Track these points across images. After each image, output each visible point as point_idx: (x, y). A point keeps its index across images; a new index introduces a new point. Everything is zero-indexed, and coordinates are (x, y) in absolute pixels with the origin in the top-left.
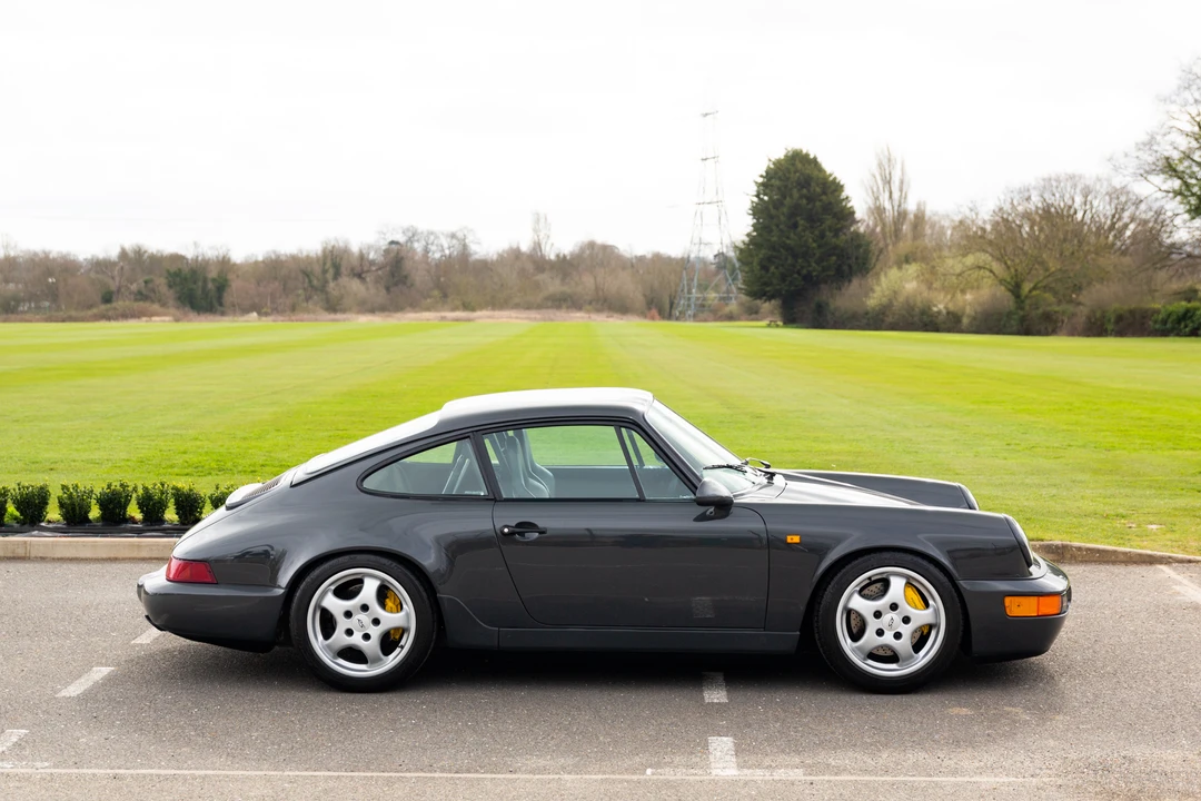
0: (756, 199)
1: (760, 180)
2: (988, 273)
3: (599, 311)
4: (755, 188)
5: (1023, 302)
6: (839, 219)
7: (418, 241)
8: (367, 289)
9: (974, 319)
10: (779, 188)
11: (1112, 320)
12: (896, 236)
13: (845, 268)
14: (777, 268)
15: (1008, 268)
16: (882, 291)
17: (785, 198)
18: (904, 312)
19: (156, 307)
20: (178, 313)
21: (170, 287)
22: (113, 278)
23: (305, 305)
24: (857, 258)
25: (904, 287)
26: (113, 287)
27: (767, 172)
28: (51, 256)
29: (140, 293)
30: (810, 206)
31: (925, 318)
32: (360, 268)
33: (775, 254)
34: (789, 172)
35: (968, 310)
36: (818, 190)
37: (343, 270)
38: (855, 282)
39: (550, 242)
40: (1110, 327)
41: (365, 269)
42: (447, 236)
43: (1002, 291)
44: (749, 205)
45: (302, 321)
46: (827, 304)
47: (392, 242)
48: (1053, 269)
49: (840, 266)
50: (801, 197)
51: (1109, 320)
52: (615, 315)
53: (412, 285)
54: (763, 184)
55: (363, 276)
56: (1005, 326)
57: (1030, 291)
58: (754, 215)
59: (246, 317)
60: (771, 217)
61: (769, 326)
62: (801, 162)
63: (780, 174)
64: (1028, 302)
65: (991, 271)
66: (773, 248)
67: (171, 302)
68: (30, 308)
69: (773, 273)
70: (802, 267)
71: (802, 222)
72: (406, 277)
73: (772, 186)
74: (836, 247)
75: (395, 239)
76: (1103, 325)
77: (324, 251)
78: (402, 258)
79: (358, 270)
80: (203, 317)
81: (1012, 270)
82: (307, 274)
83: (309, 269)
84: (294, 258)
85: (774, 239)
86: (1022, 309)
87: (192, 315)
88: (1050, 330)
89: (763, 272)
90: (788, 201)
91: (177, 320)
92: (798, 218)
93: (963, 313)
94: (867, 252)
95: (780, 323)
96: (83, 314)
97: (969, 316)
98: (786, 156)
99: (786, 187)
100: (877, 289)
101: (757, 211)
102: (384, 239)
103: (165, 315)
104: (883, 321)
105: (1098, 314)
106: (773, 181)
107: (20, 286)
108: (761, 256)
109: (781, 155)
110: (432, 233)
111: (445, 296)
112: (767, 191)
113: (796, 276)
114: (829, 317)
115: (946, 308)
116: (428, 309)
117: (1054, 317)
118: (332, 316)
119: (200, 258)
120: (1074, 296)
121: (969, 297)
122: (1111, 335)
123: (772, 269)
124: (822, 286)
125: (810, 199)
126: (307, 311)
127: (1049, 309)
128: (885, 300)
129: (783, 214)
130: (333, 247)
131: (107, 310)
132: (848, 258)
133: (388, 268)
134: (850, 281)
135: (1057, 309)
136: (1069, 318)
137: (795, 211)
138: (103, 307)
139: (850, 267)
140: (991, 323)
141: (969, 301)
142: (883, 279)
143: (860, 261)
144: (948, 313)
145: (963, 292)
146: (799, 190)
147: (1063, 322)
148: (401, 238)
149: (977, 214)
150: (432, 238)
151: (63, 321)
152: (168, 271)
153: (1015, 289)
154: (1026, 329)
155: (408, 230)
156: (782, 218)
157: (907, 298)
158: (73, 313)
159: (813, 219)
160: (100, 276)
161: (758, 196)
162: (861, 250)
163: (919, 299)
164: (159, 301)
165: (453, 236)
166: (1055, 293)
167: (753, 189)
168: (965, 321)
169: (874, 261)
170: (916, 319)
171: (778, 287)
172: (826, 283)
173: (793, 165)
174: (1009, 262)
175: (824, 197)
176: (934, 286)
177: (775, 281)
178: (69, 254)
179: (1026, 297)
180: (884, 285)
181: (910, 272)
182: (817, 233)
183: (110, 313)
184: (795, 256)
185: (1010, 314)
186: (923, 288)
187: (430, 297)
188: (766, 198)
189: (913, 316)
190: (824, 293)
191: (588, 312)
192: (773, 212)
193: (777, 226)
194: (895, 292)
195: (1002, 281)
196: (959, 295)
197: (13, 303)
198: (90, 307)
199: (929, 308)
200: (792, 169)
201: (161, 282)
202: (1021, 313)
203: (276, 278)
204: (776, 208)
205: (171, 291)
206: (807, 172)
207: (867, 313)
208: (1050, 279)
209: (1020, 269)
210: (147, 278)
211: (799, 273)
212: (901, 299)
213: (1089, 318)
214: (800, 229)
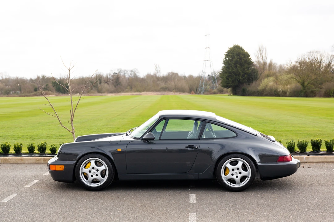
0: (225, 59)
1: (226, 54)
2: (295, 80)
3: (177, 92)
4: (225, 56)
5: (305, 88)
6: (249, 65)
7: (122, 72)
8: (109, 86)
9: (291, 93)
10: (231, 56)
11: (332, 93)
12: (264, 69)
13: (251, 79)
14: (231, 79)
15: (301, 78)
16: (263, 85)
17: (233, 58)
18: (269, 91)
19: (50, 92)
20: (57, 94)
21: (53, 86)
22: (37, 84)
23: (91, 91)
24: (254, 76)
25: (269, 84)
26: (37, 86)
27: (228, 51)
28: (19, 78)
29: (45, 88)
30: (240, 61)
31: (276, 93)
32: (107, 81)
33: (231, 75)
34: (234, 52)
35: (289, 90)
36: (242, 56)
37: (102, 81)
38: (254, 83)
39: (160, 72)
40: (332, 95)
41: (108, 80)
42: (130, 71)
43: (299, 85)
44: (223, 61)
45: (92, 95)
46: (246, 89)
47: (114, 73)
48: (314, 78)
49: (249, 78)
50: (238, 58)
51: (331, 93)
52: (182, 93)
53: (122, 85)
54: (227, 55)
55: (108, 82)
56: (300, 95)
57: (307, 85)
58: (224, 64)
59: (76, 95)
60: (229, 64)
61: (229, 95)
62: (237, 48)
63: (231, 52)
64: (306, 88)
65: (296, 79)
66: (230, 73)
67: (54, 91)
68: (13, 93)
69: (230, 80)
70: (238, 78)
71: (238, 66)
72: (120, 83)
73: (229, 55)
74: (248, 73)
75: (115, 72)
76: (329, 94)
77: (97, 75)
78: (119, 77)
79: (106, 81)
80: (64, 95)
81: (302, 79)
82: (92, 82)
83: (92, 81)
84: (88, 78)
85: (230, 70)
86: (305, 90)
87: (61, 94)
88: (313, 95)
89: (227, 80)
90: (234, 60)
91: (57, 96)
92: (237, 64)
93: (287, 91)
94: (257, 74)
95: (232, 95)
96: (29, 94)
97: (289, 92)
98: (233, 47)
99: (233, 56)
100: (261, 84)
101: (225, 62)
102: (112, 72)
103: (53, 94)
104: (263, 94)
105: (328, 91)
106: (229, 54)
107: (10, 87)
108: (226, 75)
109: (232, 47)
110: (126, 70)
111: (131, 88)
112: (228, 57)
113: (236, 81)
114: (247, 93)
115: (282, 90)
116: (127, 92)
117: (315, 92)
118: (101, 94)
119: (61, 78)
120: (320, 86)
121: (289, 86)
122: (332, 97)
123: (230, 79)
124: (245, 84)
125: (241, 59)
126: (92, 93)
127: (313, 90)
128: (263, 88)
129: (233, 63)
130: (99, 75)
131: (37, 93)
132: (252, 76)
133: (115, 80)
134: (253, 82)
135: (315, 89)
136: (319, 92)
137: (236, 62)
138: (35, 93)
139: (252, 78)
140: (296, 94)
141: (289, 87)
142: (263, 81)
143: (255, 77)
144: (283, 91)
145: (287, 85)
146: (237, 56)
147: (317, 93)
148: (117, 72)
149: (291, 63)
150: (126, 72)
151: (24, 96)
152: (52, 82)
153: (303, 84)
154: (306, 95)
155: (119, 69)
156: (233, 64)
157: (270, 87)
158: (27, 94)
159: (241, 65)
160: (33, 84)
161: (225, 58)
162: (255, 74)
163: (274, 87)
164: (50, 90)
165: (132, 71)
166: (314, 85)
167: (224, 56)
168: (288, 93)
169: (259, 76)
170: (273, 93)
171: (231, 84)
172: (245, 83)
173: (235, 49)
174: (301, 76)
175: (245, 58)
176: (278, 83)
177: (230, 83)
178: (23, 78)
179: (306, 86)
180: (263, 83)
181: (271, 79)
182: (242, 69)
183: (38, 94)
184: (236, 75)
185: (301, 91)
186: (275, 84)
187: (127, 88)
188: (228, 59)
189: (272, 92)
190: (245, 86)
191: (174, 92)
192: (230, 63)
193: (231, 67)
194: (266, 85)
195: (299, 82)
196: (286, 86)
197: (8, 91)
198: (31, 92)
199: (277, 90)
200: (235, 51)
201: (50, 85)
202: (305, 91)
203: (83, 84)
204: (231, 62)
205: (54, 87)
206: (239, 51)
207: (258, 92)
208: (313, 81)
209: (304, 78)
210: (47, 84)
211: (237, 80)
212: (268, 87)
213: (325, 92)
214: (238, 67)
